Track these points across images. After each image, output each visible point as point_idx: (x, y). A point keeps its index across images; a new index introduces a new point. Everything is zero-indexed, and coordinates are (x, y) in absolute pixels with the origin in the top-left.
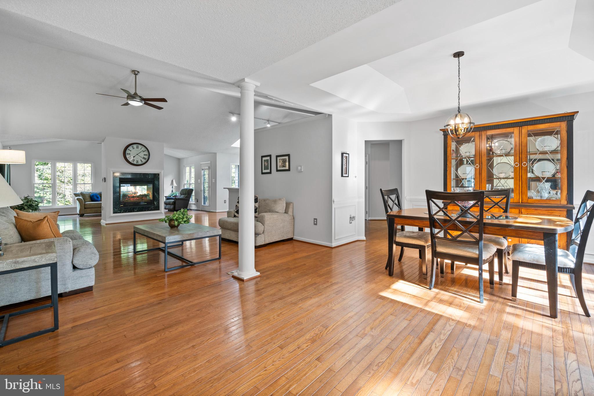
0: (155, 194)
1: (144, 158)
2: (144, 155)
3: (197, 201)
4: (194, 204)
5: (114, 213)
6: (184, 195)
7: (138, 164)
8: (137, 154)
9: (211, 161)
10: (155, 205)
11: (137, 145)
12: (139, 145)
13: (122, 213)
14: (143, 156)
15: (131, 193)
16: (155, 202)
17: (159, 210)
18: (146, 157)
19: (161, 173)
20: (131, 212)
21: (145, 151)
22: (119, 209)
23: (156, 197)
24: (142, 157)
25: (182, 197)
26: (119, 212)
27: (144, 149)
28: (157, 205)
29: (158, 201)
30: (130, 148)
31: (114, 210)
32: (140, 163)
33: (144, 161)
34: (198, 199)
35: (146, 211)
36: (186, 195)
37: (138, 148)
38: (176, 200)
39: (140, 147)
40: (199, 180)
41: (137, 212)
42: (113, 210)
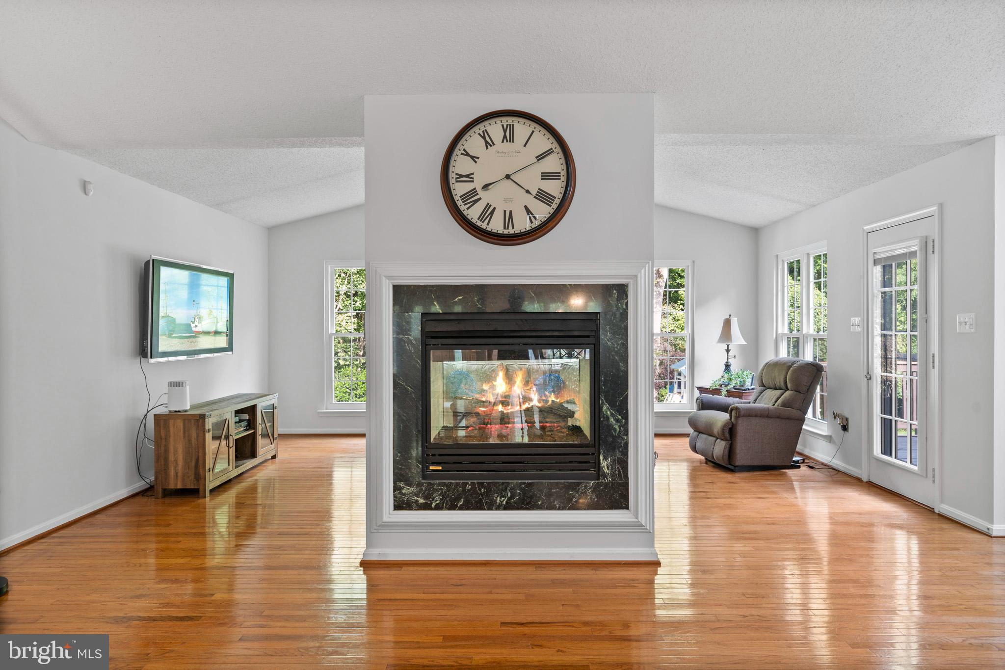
0: (600, 409)
1: (543, 197)
2: (546, 176)
3: (845, 428)
4: (829, 438)
5: (400, 505)
6: (776, 389)
7: (511, 231)
8: (508, 177)
9: (941, 206)
10: (605, 476)
11: (507, 121)
12: (516, 119)
13: (438, 508)
14: (536, 184)
15: (492, 400)
16: (605, 458)
17: (627, 508)
18: (555, 188)
19: (635, 277)
20: (479, 506)
21: (549, 152)
22: (419, 485)
23: (610, 427)
24: (534, 192)
25: (768, 401)
26: (421, 501)
27: (542, 142)
28: (613, 476)
29: (618, 455)
30: (473, 143)
31: (400, 489)
32: (522, 224)
33: (542, 212)
34: (847, 419)
35: (551, 508)
36: (788, 393)
37: (512, 140)
38: (737, 417)
39: (522, 129)
40: (857, 320)
41: (508, 507)
42: (396, 488)
